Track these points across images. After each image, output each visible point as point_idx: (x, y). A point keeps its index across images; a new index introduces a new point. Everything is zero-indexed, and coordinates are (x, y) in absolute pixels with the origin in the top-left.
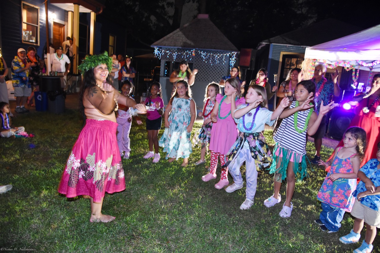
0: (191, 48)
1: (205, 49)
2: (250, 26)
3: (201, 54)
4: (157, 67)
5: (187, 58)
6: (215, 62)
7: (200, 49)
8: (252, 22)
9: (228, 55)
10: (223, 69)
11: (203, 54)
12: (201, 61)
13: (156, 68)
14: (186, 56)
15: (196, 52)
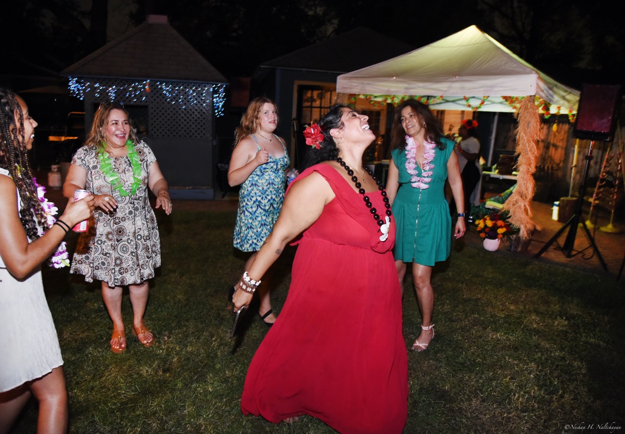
0: (143, 79)
1: (168, 80)
2: (235, 34)
3: (161, 88)
4: (73, 113)
5: (135, 96)
6: (188, 101)
7: (160, 80)
8: (236, 26)
9: (211, 90)
10: (203, 114)
11: (166, 89)
12: (163, 100)
13: (71, 114)
14: (135, 94)
15: (151, 85)
